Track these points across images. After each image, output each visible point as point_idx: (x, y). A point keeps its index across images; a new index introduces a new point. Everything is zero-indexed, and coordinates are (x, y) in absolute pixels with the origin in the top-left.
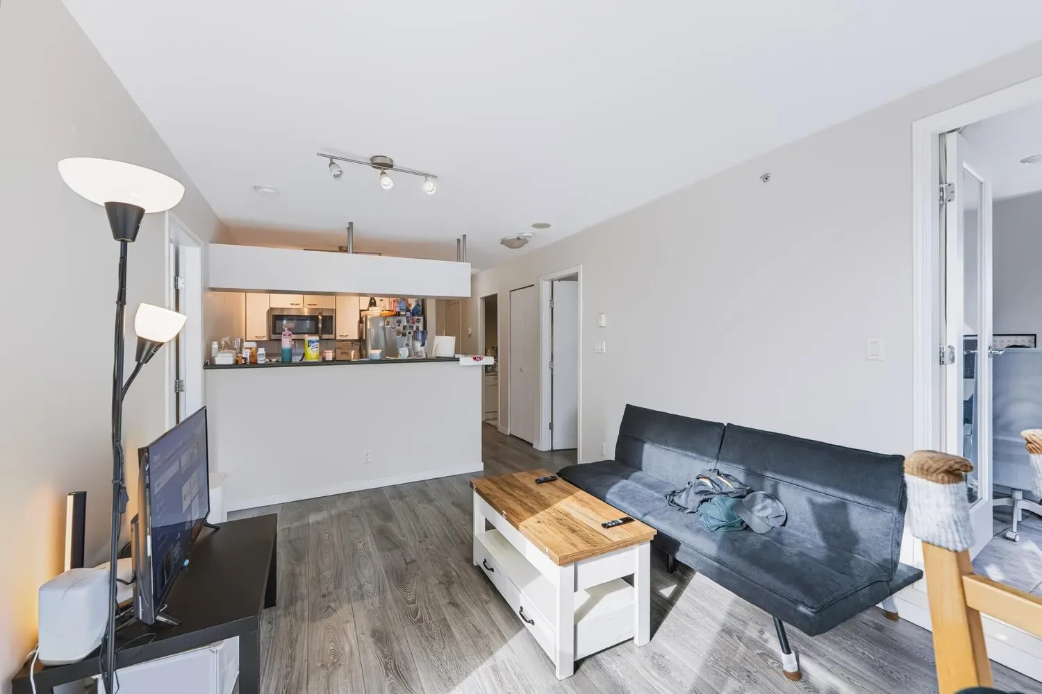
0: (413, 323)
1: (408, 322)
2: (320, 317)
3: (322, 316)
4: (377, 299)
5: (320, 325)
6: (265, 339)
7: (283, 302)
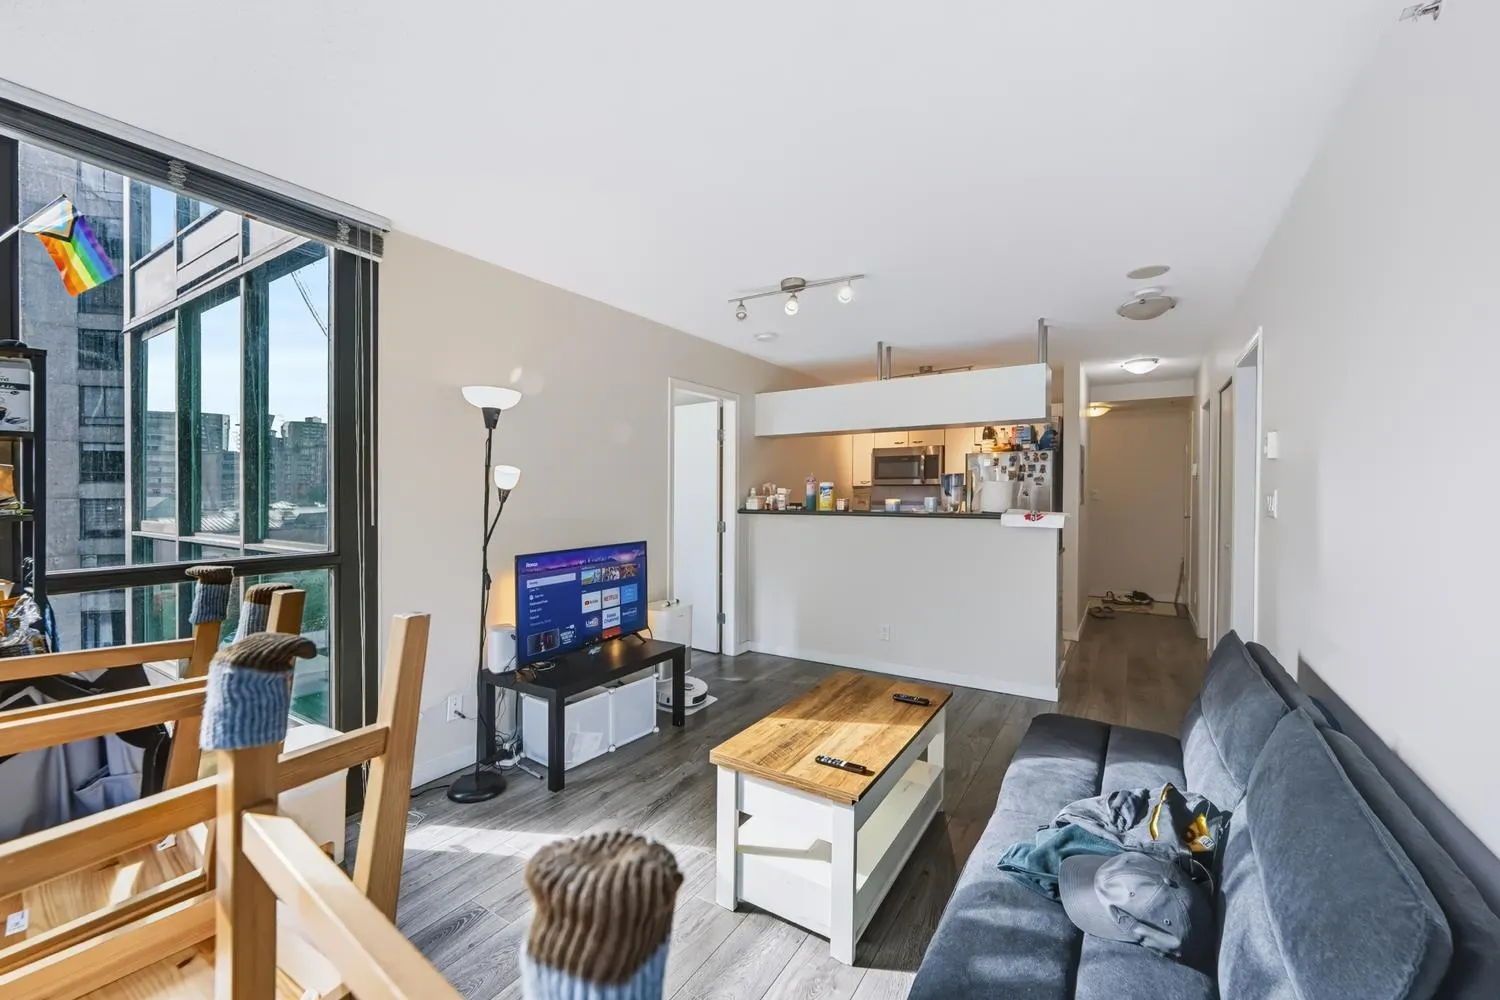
0: (1036, 460)
1: (1027, 458)
2: (923, 457)
3: (926, 456)
4: (997, 429)
5: (922, 467)
6: (870, 484)
7: (887, 441)
